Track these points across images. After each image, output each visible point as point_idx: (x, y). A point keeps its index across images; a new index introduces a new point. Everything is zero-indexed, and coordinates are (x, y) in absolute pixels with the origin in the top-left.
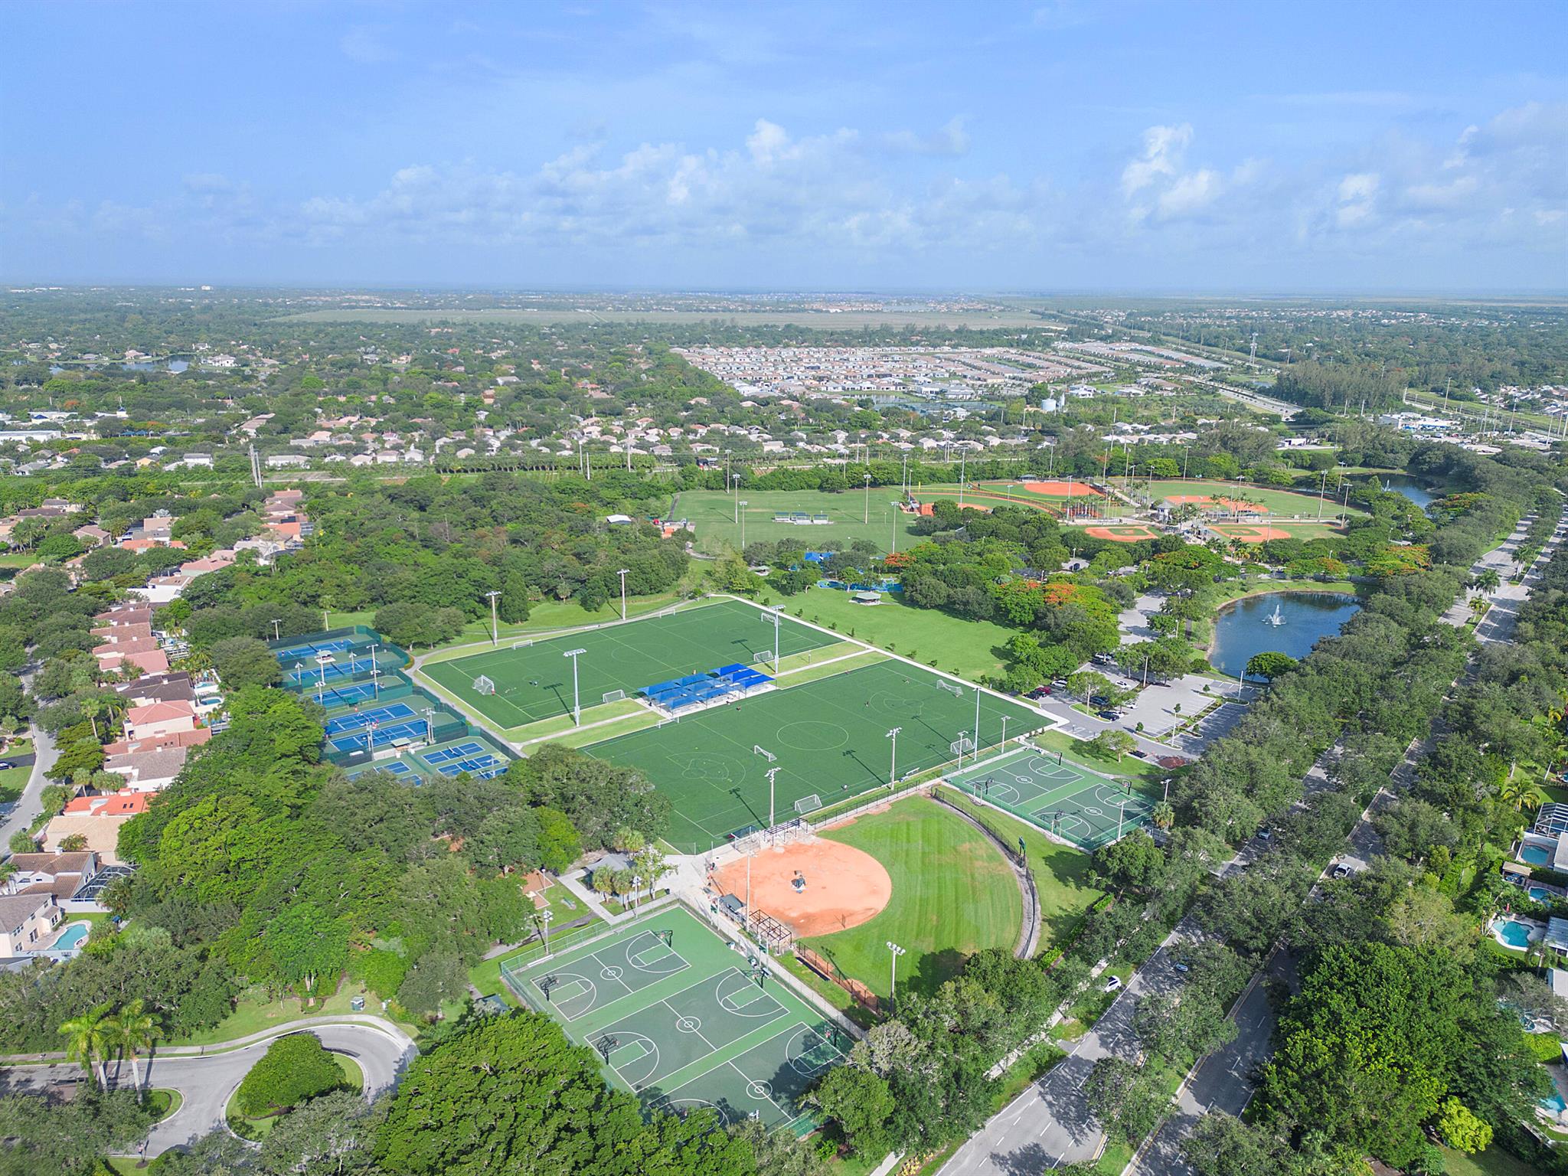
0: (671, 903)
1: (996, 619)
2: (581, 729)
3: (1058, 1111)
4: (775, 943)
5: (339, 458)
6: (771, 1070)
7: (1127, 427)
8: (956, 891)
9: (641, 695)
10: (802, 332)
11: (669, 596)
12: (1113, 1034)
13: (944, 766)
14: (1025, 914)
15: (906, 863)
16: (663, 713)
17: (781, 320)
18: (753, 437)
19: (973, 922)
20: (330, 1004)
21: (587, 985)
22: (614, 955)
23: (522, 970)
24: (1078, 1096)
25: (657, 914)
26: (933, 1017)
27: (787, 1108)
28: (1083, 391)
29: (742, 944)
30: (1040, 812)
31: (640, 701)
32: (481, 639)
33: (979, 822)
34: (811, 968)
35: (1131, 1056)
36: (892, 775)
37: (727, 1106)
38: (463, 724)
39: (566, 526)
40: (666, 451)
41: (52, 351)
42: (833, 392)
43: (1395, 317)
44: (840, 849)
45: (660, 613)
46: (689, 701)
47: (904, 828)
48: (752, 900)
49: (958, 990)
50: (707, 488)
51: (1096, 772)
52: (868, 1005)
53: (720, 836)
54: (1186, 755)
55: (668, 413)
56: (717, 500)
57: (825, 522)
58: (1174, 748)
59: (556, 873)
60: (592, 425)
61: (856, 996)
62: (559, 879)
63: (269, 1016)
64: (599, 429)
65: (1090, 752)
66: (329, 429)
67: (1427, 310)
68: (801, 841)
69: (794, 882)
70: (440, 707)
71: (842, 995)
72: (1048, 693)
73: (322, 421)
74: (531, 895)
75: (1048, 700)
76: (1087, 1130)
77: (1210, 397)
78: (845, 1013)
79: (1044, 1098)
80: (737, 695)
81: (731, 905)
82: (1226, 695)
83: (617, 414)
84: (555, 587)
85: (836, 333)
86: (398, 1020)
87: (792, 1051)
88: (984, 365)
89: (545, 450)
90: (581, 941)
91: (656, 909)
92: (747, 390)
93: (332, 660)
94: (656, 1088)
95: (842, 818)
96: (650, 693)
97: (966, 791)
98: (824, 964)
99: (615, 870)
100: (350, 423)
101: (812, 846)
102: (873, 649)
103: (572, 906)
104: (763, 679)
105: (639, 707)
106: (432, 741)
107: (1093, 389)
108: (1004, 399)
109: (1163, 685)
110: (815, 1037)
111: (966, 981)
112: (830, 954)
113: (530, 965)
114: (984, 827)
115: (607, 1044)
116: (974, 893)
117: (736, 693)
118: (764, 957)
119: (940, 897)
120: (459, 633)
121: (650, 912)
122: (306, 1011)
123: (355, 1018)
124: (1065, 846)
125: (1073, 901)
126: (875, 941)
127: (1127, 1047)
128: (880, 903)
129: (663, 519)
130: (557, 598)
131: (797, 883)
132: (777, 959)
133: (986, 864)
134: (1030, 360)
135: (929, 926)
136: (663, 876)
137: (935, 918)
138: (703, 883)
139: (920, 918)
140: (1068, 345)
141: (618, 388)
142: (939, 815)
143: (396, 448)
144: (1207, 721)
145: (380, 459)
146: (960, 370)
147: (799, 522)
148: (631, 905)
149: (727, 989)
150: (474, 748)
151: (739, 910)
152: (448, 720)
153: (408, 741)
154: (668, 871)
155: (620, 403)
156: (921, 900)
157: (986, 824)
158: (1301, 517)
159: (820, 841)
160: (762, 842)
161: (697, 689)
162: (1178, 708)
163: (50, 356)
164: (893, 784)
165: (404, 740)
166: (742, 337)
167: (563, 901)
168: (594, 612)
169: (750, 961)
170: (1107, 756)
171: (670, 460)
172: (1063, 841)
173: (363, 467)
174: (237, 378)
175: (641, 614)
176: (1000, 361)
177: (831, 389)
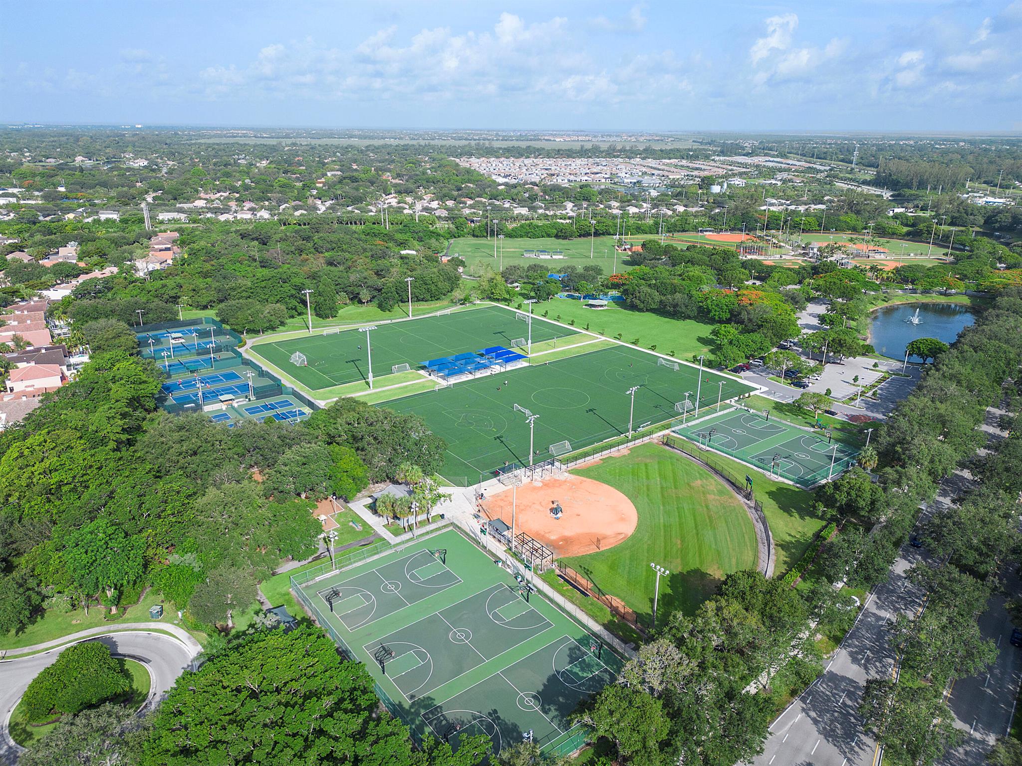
0: (445, 526)
1: (697, 318)
2: (373, 391)
3: (824, 728)
4: (538, 561)
5: (209, 215)
6: (539, 681)
7: (774, 201)
8: (695, 520)
9: (423, 368)
10: (538, 150)
11: (445, 302)
12: (862, 650)
13: (672, 420)
14: (759, 540)
15: (648, 495)
16: (440, 381)
17: (523, 144)
18: (507, 205)
19: (714, 546)
20: (131, 612)
21: (367, 598)
22: (393, 570)
23: (310, 583)
24: (841, 713)
25: (431, 536)
26: (700, 636)
27: (556, 721)
28: (738, 181)
29: (509, 563)
30: (756, 456)
31: (422, 372)
32: (300, 328)
33: (707, 464)
34: (572, 585)
35: (884, 673)
36: (630, 426)
37: (498, 718)
38: (279, 385)
39: (369, 254)
40: (444, 213)
41: (25, 157)
42: (562, 181)
43: (944, 144)
44: (589, 483)
45: (438, 313)
46: (460, 372)
47: (643, 468)
48: (517, 525)
49: (719, 609)
50: (474, 236)
51: (798, 427)
52: (628, 621)
53: (487, 473)
54: (870, 414)
55: (445, 190)
56: (480, 244)
57: (561, 257)
58: (858, 408)
59: (346, 501)
60: (392, 198)
61: (615, 611)
62: (349, 505)
63: (74, 622)
64: (396, 200)
65: (790, 411)
66: (206, 199)
67: (964, 141)
68: (556, 477)
69: (552, 510)
70: (262, 374)
71: (602, 609)
72: (748, 369)
73: (202, 195)
74: (323, 517)
75: (748, 373)
76: (857, 749)
77: (829, 186)
78: (606, 627)
79: (807, 714)
80: (497, 369)
81: (498, 528)
82: (891, 371)
83: (408, 192)
84: (358, 294)
85: (562, 150)
86: (192, 628)
87: (559, 663)
88: (666, 168)
89: (356, 211)
90: (365, 558)
91: (432, 531)
92: (501, 180)
93: (183, 341)
94: (429, 698)
95: (590, 460)
96: (430, 366)
97: (692, 440)
98: (583, 581)
99: (397, 497)
100: (221, 196)
101: (565, 481)
102: (603, 338)
103: (359, 528)
104: (519, 357)
105: (421, 377)
106: (253, 398)
107: (744, 181)
108: (682, 186)
109: (839, 364)
110: (579, 649)
111: (727, 600)
112: (587, 572)
113: (317, 579)
114: (712, 468)
115: (383, 654)
116: (711, 522)
117: (498, 367)
118: (528, 575)
119: (681, 524)
120: (283, 324)
121: (427, 533)
122: (109, 618)
123: (153, 625)
124: (783, 483)
125: (800, 529)
126: (628, 562)
127: (877, 664)
128: (629, 528)
129: (441, 255)
130: (360, 302)
131: (555, 511)
132: (540, 576)
133: (717, 497)
134: (697, 166)
135: (674, 550)
136: (438, 504)
137: (679, 542)
138: (473, 509)
139: (665, 542)
140: (722, 158)
141: (410, 177)
142: (671, 458)
143: (251, 209)
144: (881, 389)
145: (239, 216)
146: (649, 171)
147: (542, 257)
148: (410, 528)
149: (496, 603)
150: (287, 404)
151: (505, 533)
152: (266, 382)
153: (233, 397)
154: (442, 499)
155: (411, 186)
156: (665, 526)
157: (713, 465)
158: (916, 255)
159: (572, 477)
160: (523, 477)
161: (466, 364)
162: (856, 379)
163: (24, 160)
164: (630, 434)
165: (230, 396)
166: (496, 152)
167: (351, 524)
168: (388, 312)
169: (516, 578)
170: (805, 414)
171: (446, 219)
172: (781, 479)
173: (227, 221)
174: (147, 171)
175: (424, 314)
176: (676, 166)
177: (560, 181)
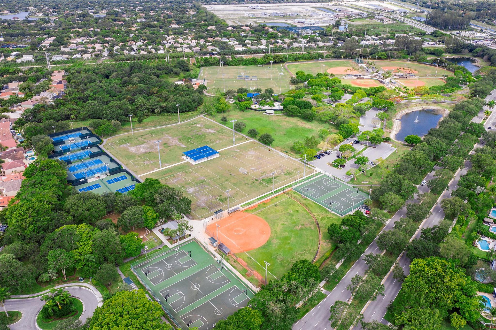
0: (191, 240)
2: (162, 169)
7: (370, 38)
18: (231, 43)
21: (161, 272)
22: (170, 260)
29: (216, 255)
31: (184, 157)
32: (127, 131)
38: (120, 167)
40: (198, 49)
51: (347, 184)
55: (200, 33)
60: (171, 39)
62: (153, 230)
64: (174, 41)
66: (75, 43)
70: (112, 161)
73: (73, 40)
74: (142, 237)
83: (181, 34)
89: (153, 51)
91: (186, 242)
93: (74, 141)
96: (187, 154)
100: (83, 40)
103: (156, 241)
105: (183, 160)
106: (109, 175)
109: (374, 147)
123: (80, 284)
130: (155, 113)
136: (188, 230)
143: (99, 51)
148: (177, 241)
149: (210, 273)
152: (115, 166)
154: (190, 228)
155: (182, 29)
158: (429, 76)
165: (99, 174)
171: (199, 53)
172: (333, 212)
173: (87, 59)
174: (43, 22)
175: (186, 120)
